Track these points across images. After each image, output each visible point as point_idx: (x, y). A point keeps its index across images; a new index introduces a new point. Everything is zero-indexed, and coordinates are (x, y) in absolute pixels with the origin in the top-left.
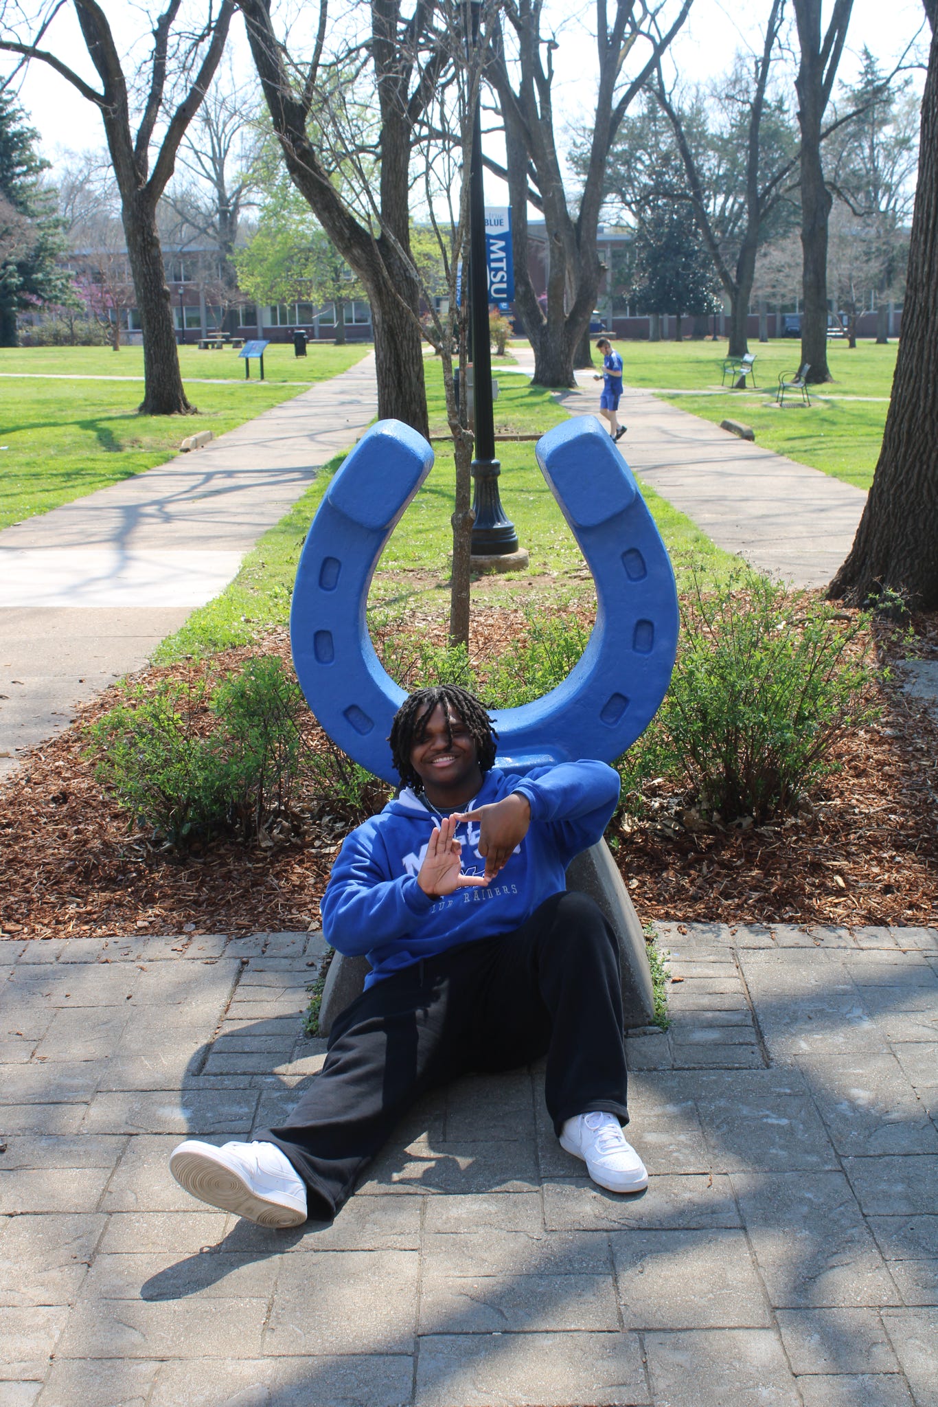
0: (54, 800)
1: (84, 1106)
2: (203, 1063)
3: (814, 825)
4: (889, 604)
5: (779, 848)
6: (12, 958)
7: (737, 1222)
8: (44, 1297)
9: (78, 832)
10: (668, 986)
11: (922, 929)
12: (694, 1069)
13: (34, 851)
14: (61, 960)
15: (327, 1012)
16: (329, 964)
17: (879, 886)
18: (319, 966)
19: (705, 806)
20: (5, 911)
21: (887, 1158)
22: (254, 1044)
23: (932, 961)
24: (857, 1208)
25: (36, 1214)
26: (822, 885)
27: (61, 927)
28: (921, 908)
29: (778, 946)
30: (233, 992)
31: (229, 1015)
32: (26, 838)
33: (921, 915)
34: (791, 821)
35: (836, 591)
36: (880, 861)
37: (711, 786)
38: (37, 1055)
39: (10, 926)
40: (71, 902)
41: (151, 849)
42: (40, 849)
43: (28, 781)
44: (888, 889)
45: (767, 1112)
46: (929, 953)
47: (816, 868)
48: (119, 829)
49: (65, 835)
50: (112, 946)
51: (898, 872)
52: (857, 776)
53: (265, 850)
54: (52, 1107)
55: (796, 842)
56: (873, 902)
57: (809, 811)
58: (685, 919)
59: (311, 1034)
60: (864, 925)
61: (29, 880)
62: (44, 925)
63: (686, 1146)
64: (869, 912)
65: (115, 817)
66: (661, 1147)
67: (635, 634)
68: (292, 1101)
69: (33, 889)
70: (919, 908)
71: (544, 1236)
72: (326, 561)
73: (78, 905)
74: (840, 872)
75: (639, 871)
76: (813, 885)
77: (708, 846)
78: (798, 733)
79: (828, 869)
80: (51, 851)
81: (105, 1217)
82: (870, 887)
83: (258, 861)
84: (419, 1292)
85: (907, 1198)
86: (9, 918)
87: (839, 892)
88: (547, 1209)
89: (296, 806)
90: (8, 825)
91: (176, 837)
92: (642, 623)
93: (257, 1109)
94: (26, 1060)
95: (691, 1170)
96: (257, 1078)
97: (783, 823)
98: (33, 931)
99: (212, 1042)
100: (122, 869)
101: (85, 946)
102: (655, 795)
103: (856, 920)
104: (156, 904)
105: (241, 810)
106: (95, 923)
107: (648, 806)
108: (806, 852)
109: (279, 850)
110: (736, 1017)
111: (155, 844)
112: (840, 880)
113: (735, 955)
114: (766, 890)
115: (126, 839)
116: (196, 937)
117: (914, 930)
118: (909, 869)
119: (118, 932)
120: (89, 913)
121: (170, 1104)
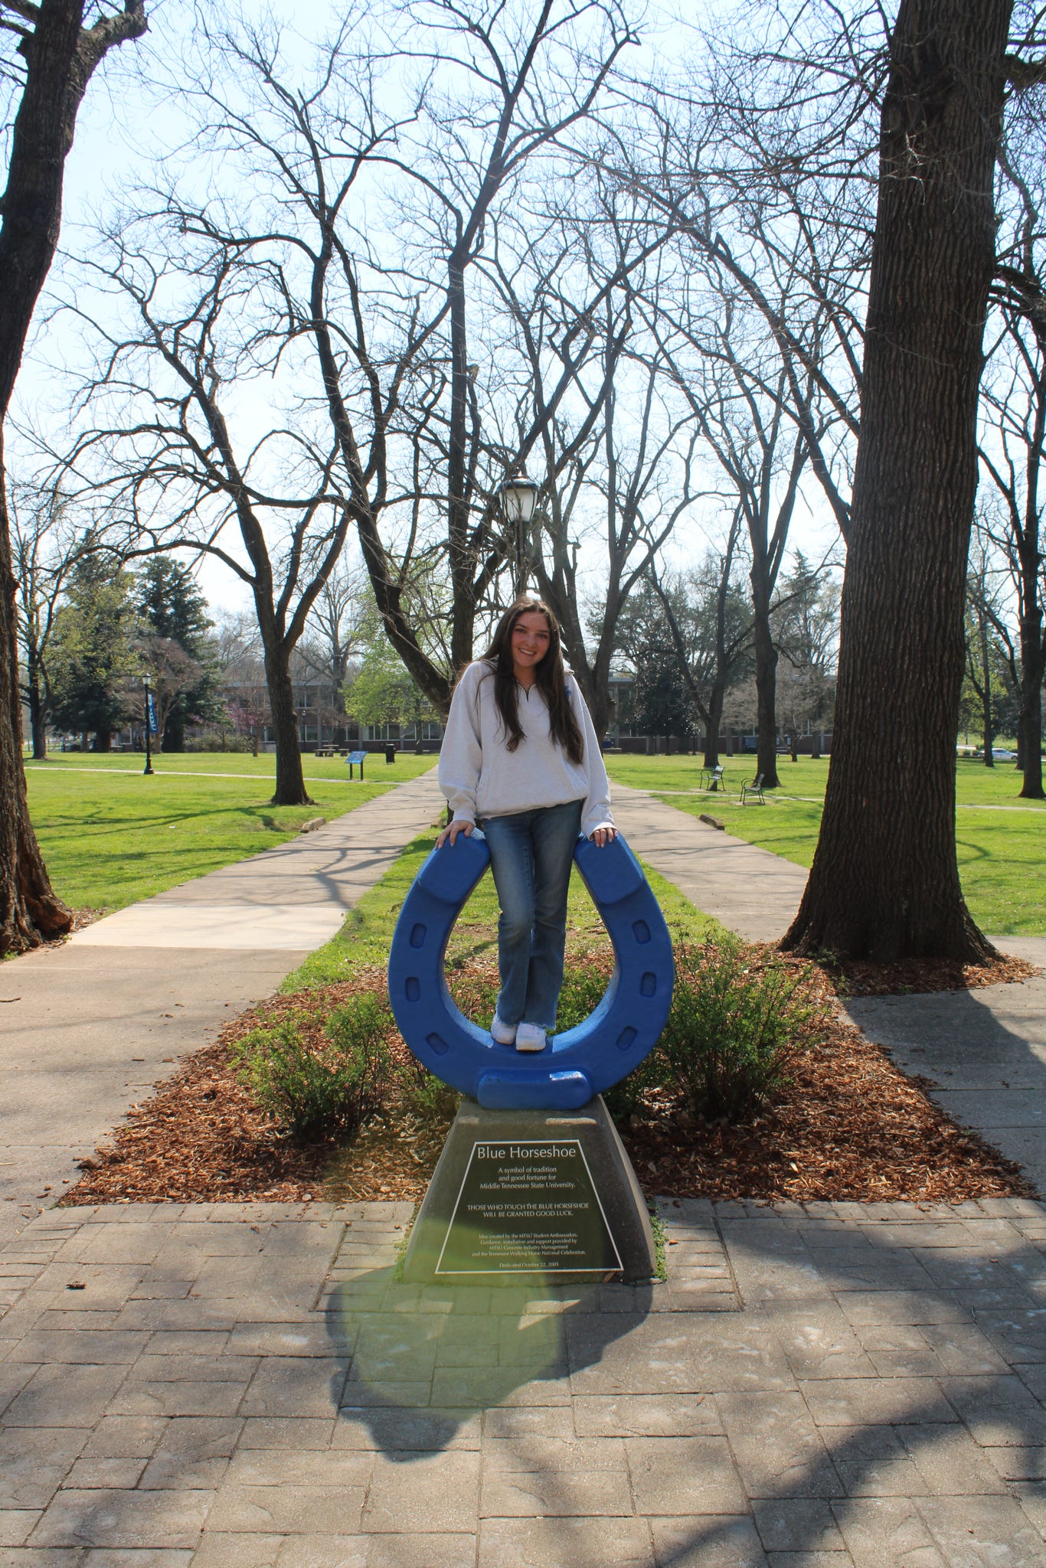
0: (206, 1096)
1: (227, 1334)
2: (317, 1302)
3: (775, 1124)
5: (749, 1141)
6: (176, 1217)
7: (721, 1431)
8: (196, 1482)
9: (223, 1121)
10: (667, 1247)
11: (855, 1204)
12: (687, 1311)
13: (191, 1135)
14: (211, 1219)
15: (410, 1264)
16: (411, 1227)
17: (823, 1170)
18: (404, 1227)
19: (693, 1109)
20: (169, 1181)
21: (832, 1381)
22: (355, 1288)
23: (863, 1228)
24: (811, 1420)
25: (190, 1416)
26: (782, 1169)
27: (211, 1194)
28: (855, 1187)
29: (748, 1217)
30: (339, 1248)
31: (337, 1265)
33: (854, 1193)
34: (759, 1120)
35: (786, 945)
36: (823, 1151)
37: (696, 1094)
38: (192, 1293)
39: (172, 1193)
40: (220, 1175)
41: (278, 1136)
42: (196, 1133)
43: (187, 1081)
44: (829, 1172)
45: (741, 1345)
46: (861, 1222)
47: (777, 1156)
48: (254, 1120)
49: (214, 1124)
50: (248, 1210)
51: (837, 1160)
52: (805, 1086)
53: (364, 1139)
54: (203, 1333)
55: (761, 1137)
56: (818, 1183)
57: (770, 1113)
58: (679, 1195)
59: (399, 1281)
60: (812, 1200)
61: (187, 1157)
62: (198, 1192)
63: (681, 1371)
64: (816, 1190)
65: (251, 1110)
66: (663, 1372)
67: (642, 984)
68: (384, 1333)
69: (190, 1164)
70: (853, 1187)
71: (575, 1441)
72: (416, 926)
73: (224, 1178)
74: (794, 1160)
75: (643, 1157)
76: (774, 1169)
77: (696, 1140)
78: (761, 1056)
79: (785, 1157)
80: (203, 1135)
81: (242, 1421)
82: (816, 1171)
83: (359, 1146)
84: (480, 1484)
85: (848, 1412)
86: (172, 1186)
87: (794, 1175)
88: (577, 1419)
89: (387, 1105)
90: (172, 1115)
91: (297, 1127)
92: (647, 975)
93: (357, 1338)
94: (184, 1297)
95: (686, 1390)
96: (357, 1315)
97: (751, 1122)
98: (190, 1196)
99: (323, 1286)
100: (257, 1151)
101: (229, 1209)
102: (655, 1100)
103: (806, 1197)
104: (282, 1180)
105: (347, 1108)
106: (236, 1192)
107: (651, 1108)
108: (768, 1145)
109: (375, 1138)
110: (718, 1272)
111: (281, 1132)
112: (794, 1166)
113: (716, 1223)
114: (738, 1173)
115: (259, 1128)
116: (312, 1204)
117: (849, 1204)
118: (845, 1157)
119: (254, 1200)
120: (232, 1184)
121: (291, 1333)
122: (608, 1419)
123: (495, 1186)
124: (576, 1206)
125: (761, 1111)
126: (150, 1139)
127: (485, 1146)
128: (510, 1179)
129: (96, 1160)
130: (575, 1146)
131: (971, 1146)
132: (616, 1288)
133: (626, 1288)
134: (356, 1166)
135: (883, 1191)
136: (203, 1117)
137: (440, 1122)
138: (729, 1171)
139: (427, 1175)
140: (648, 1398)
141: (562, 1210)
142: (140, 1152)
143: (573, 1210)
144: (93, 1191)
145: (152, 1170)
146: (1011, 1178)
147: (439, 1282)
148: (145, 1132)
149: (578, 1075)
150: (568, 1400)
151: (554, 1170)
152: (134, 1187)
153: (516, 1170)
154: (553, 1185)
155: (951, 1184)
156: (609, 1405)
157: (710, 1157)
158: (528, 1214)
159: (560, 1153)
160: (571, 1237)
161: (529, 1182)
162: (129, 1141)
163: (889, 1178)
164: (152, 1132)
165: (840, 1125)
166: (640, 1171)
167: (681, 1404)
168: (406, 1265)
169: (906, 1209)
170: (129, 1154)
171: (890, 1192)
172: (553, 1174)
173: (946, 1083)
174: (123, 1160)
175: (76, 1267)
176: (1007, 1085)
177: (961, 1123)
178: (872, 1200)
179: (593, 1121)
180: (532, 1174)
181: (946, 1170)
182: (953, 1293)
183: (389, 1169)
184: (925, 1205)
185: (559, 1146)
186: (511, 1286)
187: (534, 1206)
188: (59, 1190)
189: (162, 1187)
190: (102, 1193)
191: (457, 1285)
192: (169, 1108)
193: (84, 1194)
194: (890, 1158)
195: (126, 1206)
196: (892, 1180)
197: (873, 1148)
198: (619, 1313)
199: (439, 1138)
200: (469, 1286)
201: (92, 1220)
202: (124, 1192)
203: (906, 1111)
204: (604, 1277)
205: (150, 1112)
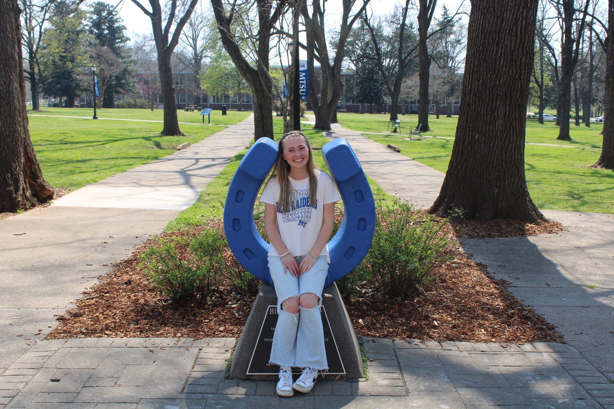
0: (126, 283)
1: (136, 404)
2: (184, 389)
3: (426, 300)
4: (456, 215)
5: (412, 310)
6: (108, 345)
9: (134, 296)
10: (368, 362)
11: (468, 343)
12: (379, 396)
13: (117, 303)
14: (128, 346)
15: (233, 369)
16: (234, 350)
17: (451, 325)
18: (230, 351)
19: (383, 292)
20: (105, 326)
22: (204, 381)
26: (429, 324)
27: (128, 333)
28: (468, 334)
29: (411, 348)
30: (196, 361)
31: (194, 370)
33: (467, 337)
34: (417, 299)
35: (434, 210)
36: (451, 316)
37: (385, 284)
38: (118, 383)
39: (107, 332)
40: (133, 323)
41: (164, 303)
42: (120, 302)
43: (115, 276)
44: (454, 327)
46: (471, 352)
47: (427, 317)
48: (151, 295)
49: (130, 297)
50: (148, 341)
51: (458, 320)
52: (442, 282)
53: (209, 305)
54: (123, 404)
55: (418, 307)
56: (449, 332)
58: (375, 336)
59: (227, 378)
60: (445, 341)
61: (115, 314)
62: (121, 332)
64: (447, 335)
65: (150, 290)
67: (359, 224)
68: (219, 404)
69: (117, 318)
70: (467, 334)
72: (239, 191)
73: (135, 325)
74: (435, 319)
76: (425, 324)
77: (384, 308)
79: (431, 318)
80: (124, 303)
82: (447, 326)
83: (206, 309)
86: (107, 329)
87: (435, 327)
89: (222, 288)
90: (107, 293)
91: (174, 299)
92: (361, 219)
93: (205, 407)
94: (113, 385)
96: (205, 395)
97: (414, 300)
98: (117, 334)
99: (187, 380)
100: (152, 311)
101: (136, 341)
102: (363, 288)
103: (442, 338)
104: (166, 325)
105: (200, 289)
106: (141, 332)
107: (360, 292)
108: (422, 311)
109: (215, 305)
110: (395, 376)
111: (165, 301)
112: (435, 323)
113: (395, 351)
114: (406, 326)
115: (153, 299)
116: (181, 338)
117: (465, 343)
118: (463, 319)
119: (150, 336)
120: (139, 328)
121: (170, 404)
125: (419, 294)
126: (95, 305)
129: (67, 316)
131: (529, 315)
132: (342, 383)
133: (348, 384)
134: (205, 319)
135: (482, 337)
136: (124, 294)
137: (250, 297)
138: (402, 325)
139: (243, 324)
142: (90, 311)
144: (65, 332)
145: (97, 320)
146: (550, 332)
147: (249, 379)
148: (93, 301)
152: (87, 329)
155: (519, 334)
157: (391, 317)
162: (85, 306)
163: (486, 330)
164: (96, 302)
165: (460, 302)
166: (355, 324)
168: (231, 371)
169: (495, 346)
170: (84, 312)
171: (486, 338)
173: (516, 283)
174: (81, 315)
175: (55, 370)
176: (548, 285)
177: (524, 303)
178: (477, 341)
179: (331, 296)
181: (516, 327)
182: (519, 390)
183: (222, 321)
184: (504, 344)
188: (47, 331)
189: (102, 330)
190: (70, 332)
191: (259, 380)
192: (106, 289)
193: (60, 333)
194: (487, 320)
195: (83, 339)
196: (488, 331)
197: (478, 314)
198: (343, 396)
199: (249, 305)
200: (264, 381)
201: (64, 346)
202: (81, 332)
203: (495, 296)
204: (335, 377)
205: (95, 291)
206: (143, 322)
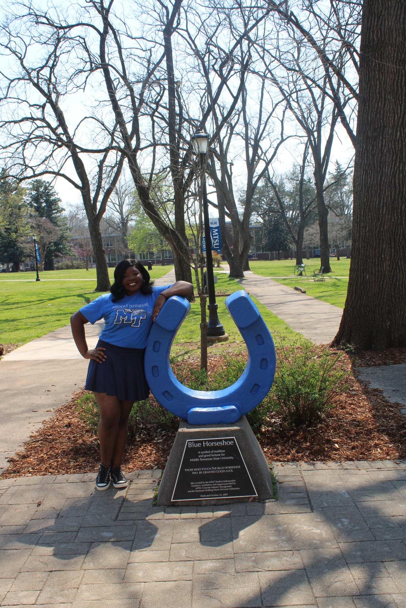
0: (66, 426)
1: (76, 533)
2: (117, 517)
3: (327, 426)
4: (349, 349)
5: (316, 435)
6: (52, 481)
7: (302, 567)
8: (62, 600)
9: (74, 437)
10: (278, 485)
11: (366, 462)
12: (287, 513)
13: (59, 444)
14: (68, 482)
15: (160, 498)
16: (160, 481)
17: (351, 447)
18: (157, 481)
19: (290, 421)
20: (49, 465)
21: (354, 543)
22: (135, 509)
23: (369, 472)
24: (344, 561)
25: (59, 571)
26: (331, 447)
27: (68, 470)
29: (316, 469)
30: (127, 492)
32: (56, 440)
33: (365, 457)
34: (319, 425)
35: (334, 345)
36: (350, 438)
37: (291, 414)
38: (60, 515)
39: (51, 470)
40: (72, 461)
42: (61, 443)
43: (57, 420)
44: (353, 448)
45: (312, 528)
46: (368, 470)
47: (329, 441)
48: (88, 435)
49: (70, 438)
50: (86, 476)
51: (357, 442)
52: (342, 409)
53: (138, 442)
54: (65, 533)
55: (321, 433)
56: (348, 453)
57: (325, 422)
58: (284, 461)
59: (155, 505)
60: (346, 461)
61: (57, 454)
62: (62, 470)
63: (285, 541)
64: (347, 456)
65: (87, 431)
66: (276, 541)
67: (261, 363)
68: (148, 529)
69: (59, 457)
70: (364, 454)
71: (236, 574)
73: (74, 462)
74: (337, 443)
75: (268, 444)
76: (327, 447)
77: (291, 435)
78: (319, 395)
79: (332, 442)
80: (65, 444)
81: (83, 572)
82: (347, 448)
83: (136, 445)
84: (192, 595)
85: (362, 557)
86: (51, 467)
87: (337, 450)
88: (236, 564)
89: (149, 426)
90: (50, 435)
92: (263, 359)
93: (136, 532)
94: (56, 517)
95: (287, 549)
96: (135, 521)
97: (317, 426)
98: (59, 472)
99: (120, 509)
100: (89, 450)
101: (77, 477)
102: (272, 418)
103: (343, 459)
106: (80, 468)
107: (270, 422)
108: (325, 436)
109: (143, 441)
110: (301, 495)
112: (337, 446)
113: (301, 473)
114: (311, 450)
115: (91, 439)
117: (363, 462)
118: (360, 440)
119: (88, 472)
120: (78, 465)
121: (106, 531)
122: (251, 564)
123: (197, 460)
124: (234, 467)
126: (40, 447)
127: (191, 442)
128: (204, 457)
129: (16, 458)
130: (233, 440)
132: (254, 504)
133: (260, 504)
135: (379, 456)
137: (173, 433)
138: (307, 449)
140: (269, 553)
141: (228, 469)
142: (36, 453)
143: (233, 469)
144: (14, 472)
145: (42, 461)
147: (174, 505)
149: (234, 407)
150: (232, 556)
151: (224, 451)
152: (33, 469)
153: (206, 452)
154: (223, 458)
156: (251, 557)
157: (298, 443)
158: (213, 472)
159: (226, 443)
160: (233, 482)
161: (212, 457)
162: (31, 448)
163: (381, 449)
164: (41, 444)
165: (358, 426)
167: (284, 556)
168: (158, 499)
169: (389, 463)
170: (31, 454)
171: (382, 456)
172: (223, 453)
174: (28, 457)
175: (7, 506)
178: (374, 460)
179: (241, 428)
180: (214, 453)
184: (398, 461)
185: (226, 440)
186: (206, 506)
187: (215, 468)
189: (46, 468)
191: (182, 506)
192: (49, 432)
193: (10, 473)
194: (382, 440)
195: (30, 478)
196: (383, 450)
197: (374, 436)
198: (256, 515)
199: (172, 440)
200: (187, 506)
201: (14, 485)
202: (28, 471)
203: (390, 419)
204: (249, 500)
205: (40, 435)
206: (81, 460)
